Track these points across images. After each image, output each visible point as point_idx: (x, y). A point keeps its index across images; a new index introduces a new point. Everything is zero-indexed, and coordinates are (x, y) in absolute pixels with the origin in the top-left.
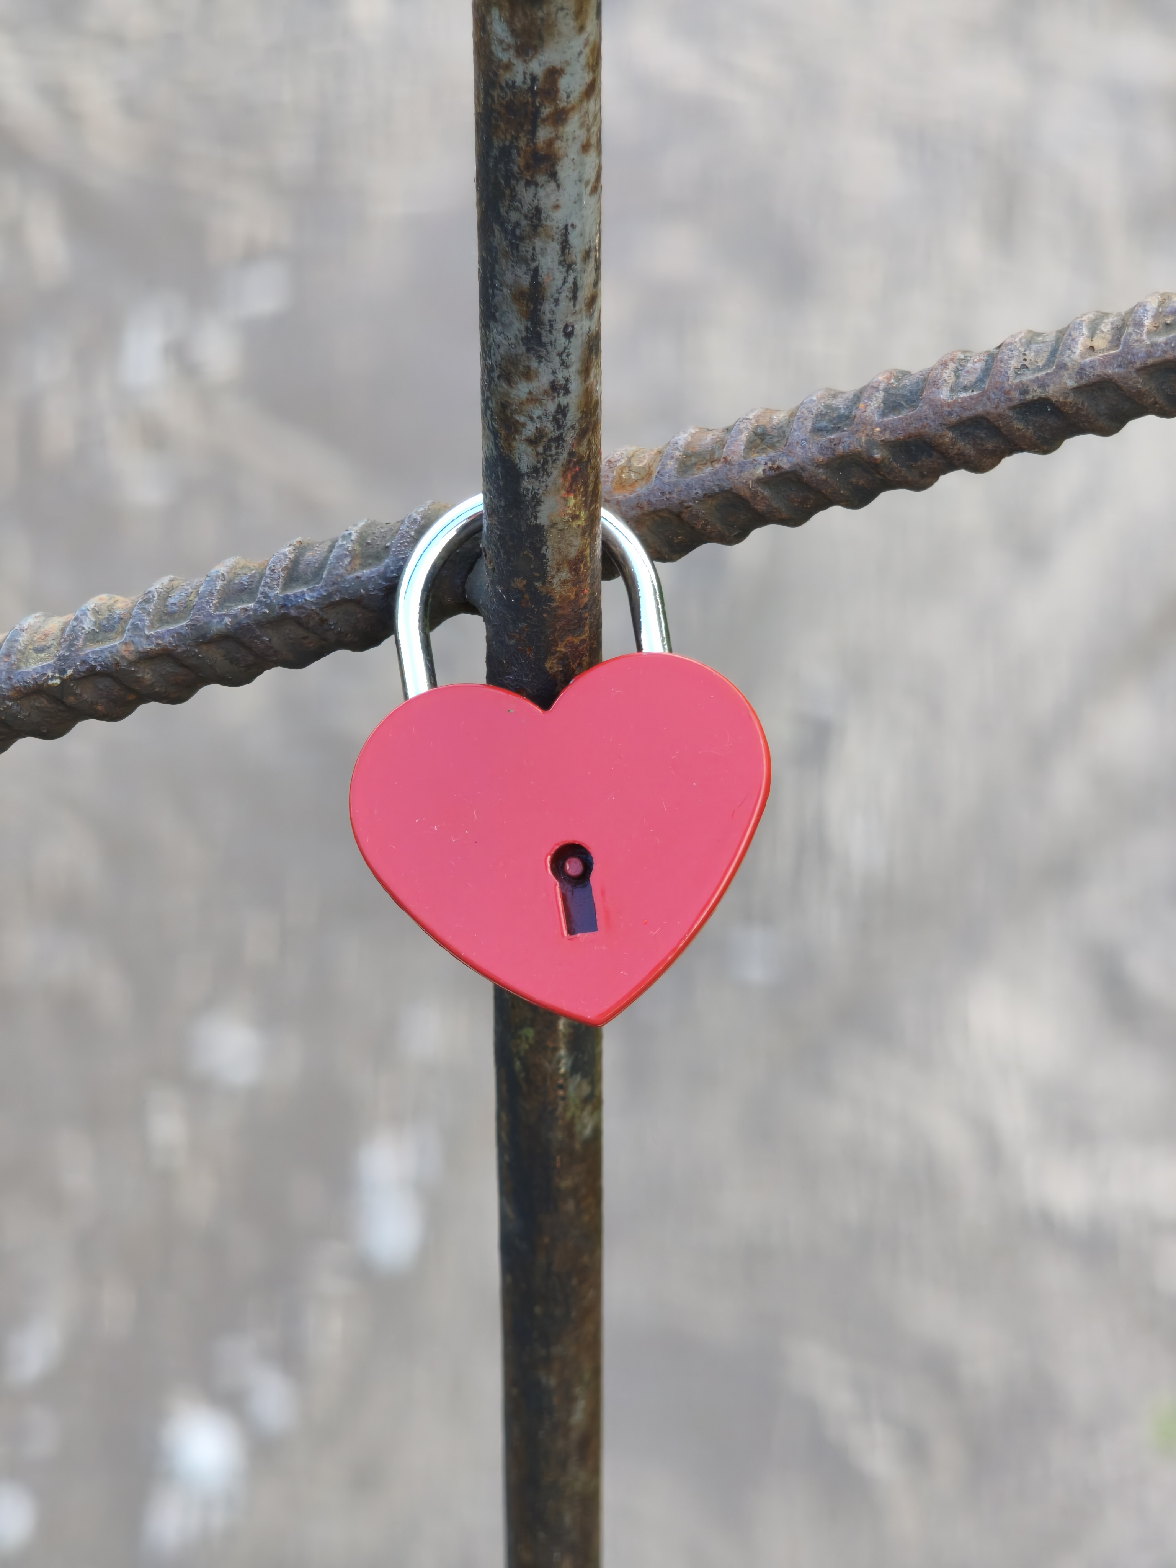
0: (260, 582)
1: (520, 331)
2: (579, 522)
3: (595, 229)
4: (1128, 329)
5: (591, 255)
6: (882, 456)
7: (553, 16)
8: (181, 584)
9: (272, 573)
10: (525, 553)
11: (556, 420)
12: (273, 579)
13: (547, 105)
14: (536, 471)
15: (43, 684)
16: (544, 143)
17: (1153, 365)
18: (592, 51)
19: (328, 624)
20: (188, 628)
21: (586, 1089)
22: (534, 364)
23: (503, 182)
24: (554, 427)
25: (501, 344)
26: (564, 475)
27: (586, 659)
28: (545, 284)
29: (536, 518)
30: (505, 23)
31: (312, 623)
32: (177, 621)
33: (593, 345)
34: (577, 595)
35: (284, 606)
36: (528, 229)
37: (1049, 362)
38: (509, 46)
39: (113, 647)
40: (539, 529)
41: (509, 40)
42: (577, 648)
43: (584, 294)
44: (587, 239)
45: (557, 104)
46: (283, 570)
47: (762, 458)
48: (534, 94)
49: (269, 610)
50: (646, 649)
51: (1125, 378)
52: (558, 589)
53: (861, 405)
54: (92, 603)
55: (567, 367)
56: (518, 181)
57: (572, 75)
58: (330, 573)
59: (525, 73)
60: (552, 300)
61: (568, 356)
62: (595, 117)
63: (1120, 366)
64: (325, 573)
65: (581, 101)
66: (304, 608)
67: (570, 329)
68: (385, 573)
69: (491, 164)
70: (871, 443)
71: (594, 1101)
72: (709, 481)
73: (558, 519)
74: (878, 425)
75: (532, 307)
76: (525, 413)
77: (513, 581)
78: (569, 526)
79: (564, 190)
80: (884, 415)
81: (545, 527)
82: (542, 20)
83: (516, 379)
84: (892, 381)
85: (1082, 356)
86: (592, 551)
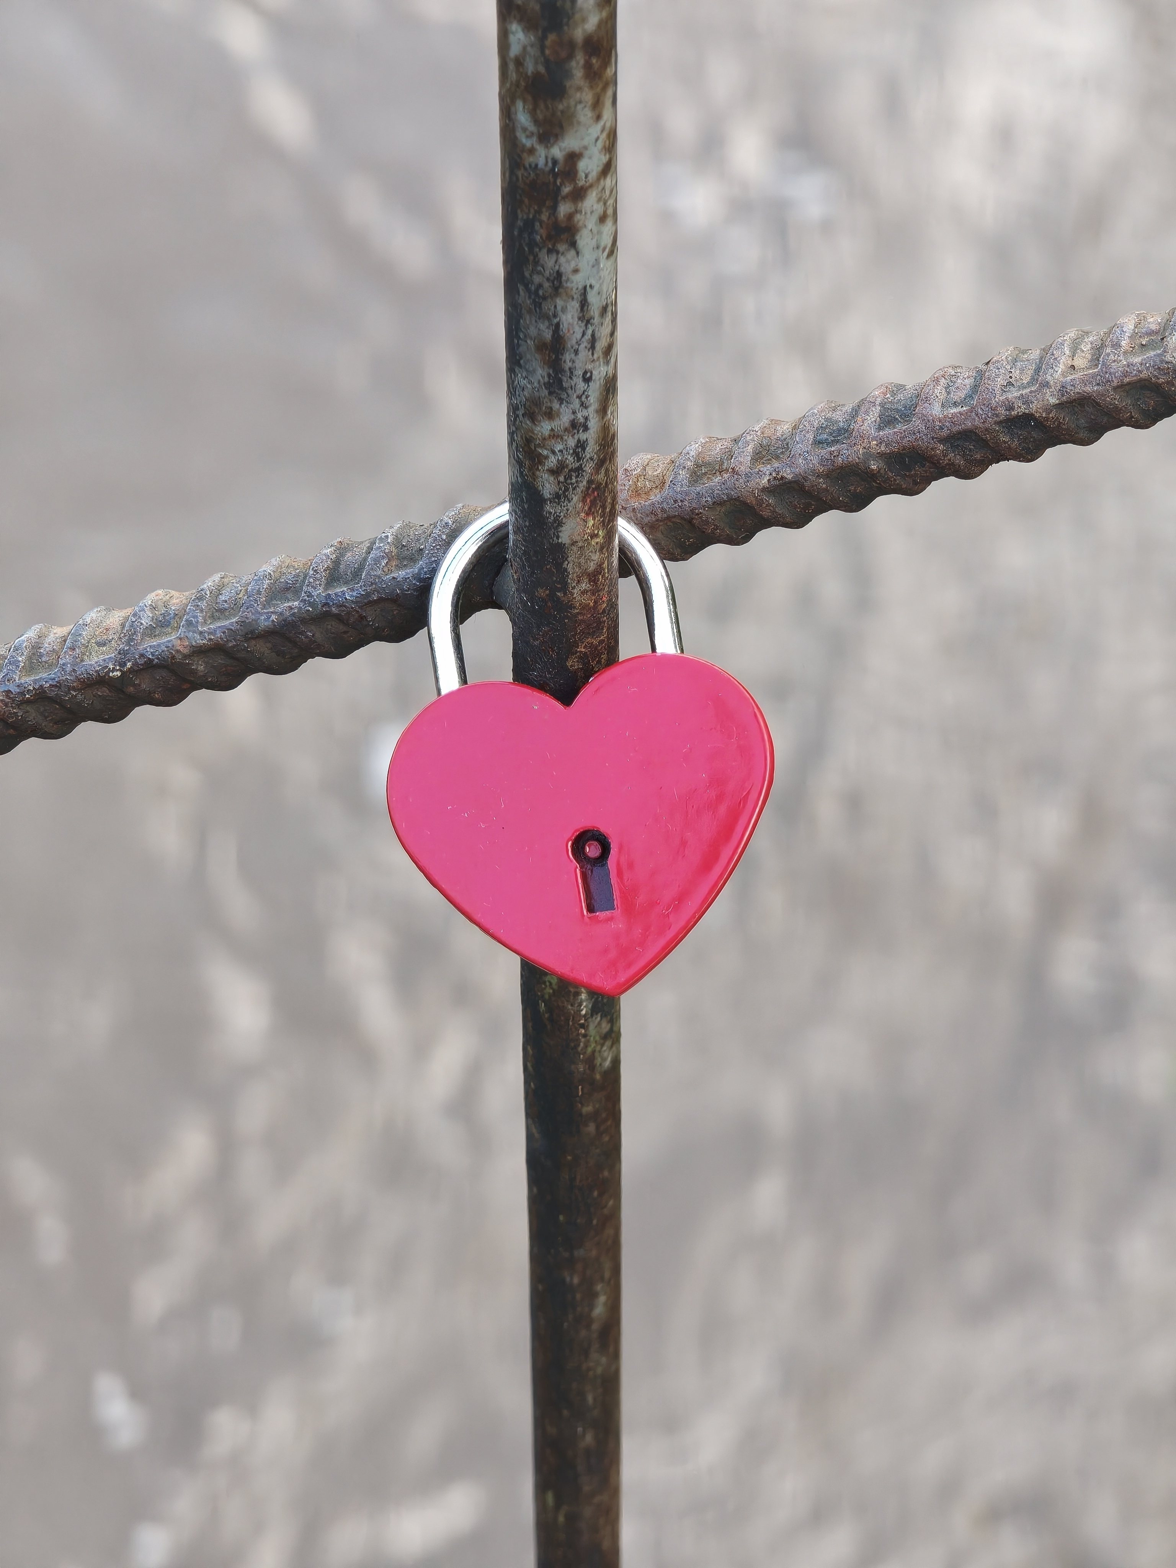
0: (304, 582)
1: (543, 377)
2: (598, 540)
3: (611, 287)
4: (1106, 349)
5: (608, 309)
6: (878, 467)
7: (573, 109)
8: (232, 581)
9: (314, 574)
10: (548, 567)
11: (576, 454)
12: (315, 579)
13: (567, 184)
14: (557, 498)
15: (105, 676)
16: (564, 216)
17: (1129, 384)
18: (609, 136)
19: (367, 620)
20: (238, 624)
21: (605, 1027)
22: (556, 405)
23: (526, 249)
24: (574, 458)
25: (525, 387)
26: (584, 500)
27: (604, 656)
28: (566, 337)
29: (558, 537)
30: (529, 114)
31: (352, 620)
32: (227, 618)
33: (610, 387)
34: (596, 602)
35: (326, 604)
36: (550, 290)
37: (1033, 380)
38: (532, 134)
39: (169, 641)
40: (561, 547)
41: (532, 128)
42: (596, 648)
43: (601, 345)
44: (604, 296)
45: (576, 184)
46: (325, 570)
47: (767, 469)
48: (556, 176)
49: (312, 608)
50: (660, 650)
51: (1103, 395)
52: (579, 598)
53: (859, 419)
54: (149, 600)
55: (586, 408)
56: (540, 249)
57: (590, 158)
58: (368, 574)
59: (546, 158)
60: (573, 350)
61: (587, 398)
62: (611, 191)
63: (1098, 384)
64: (364, 574)
65: (598, 179)
66: (345, 606)
67: (588, 375)
68: (419, 573)
69: (516, 233)
70: (868, 455)
71: (613, 1036)
72: (718, 490)
73: (578, 538)
74: (874, 439)
75: (554, 356)
76: (548, 447)
77: (538, 591)
78: (589, 544)
79: (583, 256)
80: (880, 429)
81: (566, 545)
82: (562, 112)
83: (540, 417)
84: (888, 395)
85: (1063, 374)
86: (610, 564)
